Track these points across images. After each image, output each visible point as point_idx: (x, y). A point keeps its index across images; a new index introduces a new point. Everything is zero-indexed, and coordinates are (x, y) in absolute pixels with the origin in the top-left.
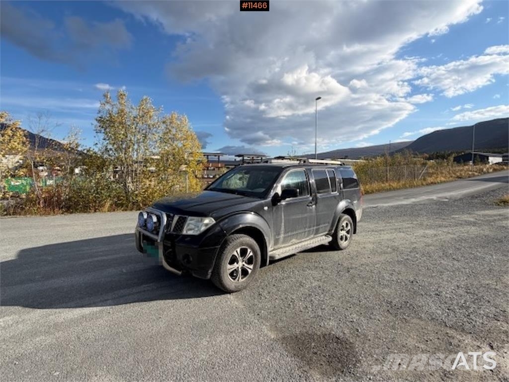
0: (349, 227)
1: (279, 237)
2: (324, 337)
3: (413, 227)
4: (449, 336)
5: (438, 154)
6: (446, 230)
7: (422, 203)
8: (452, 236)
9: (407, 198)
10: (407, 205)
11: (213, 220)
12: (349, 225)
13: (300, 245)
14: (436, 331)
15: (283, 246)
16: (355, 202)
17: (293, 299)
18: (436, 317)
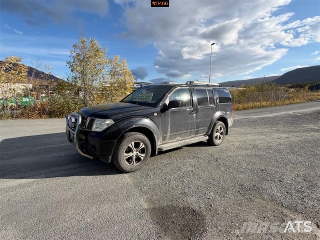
0: (222, 130)
1: (166, 135)
2: (184, 210)
3: (271, 132)
4: (283, 215)
5: (297, 85)
6: (296, 134)
7: (282, 116)
8: (299, 139)
9: (272, 113)
10: (270, 117)
11: (113, 121)
12: (222, 129)
13: (183, 141)
14: (274, 210)
15: (170, 141)
16: (228, 113)
17: (170, 179)
18: (276, 198)
